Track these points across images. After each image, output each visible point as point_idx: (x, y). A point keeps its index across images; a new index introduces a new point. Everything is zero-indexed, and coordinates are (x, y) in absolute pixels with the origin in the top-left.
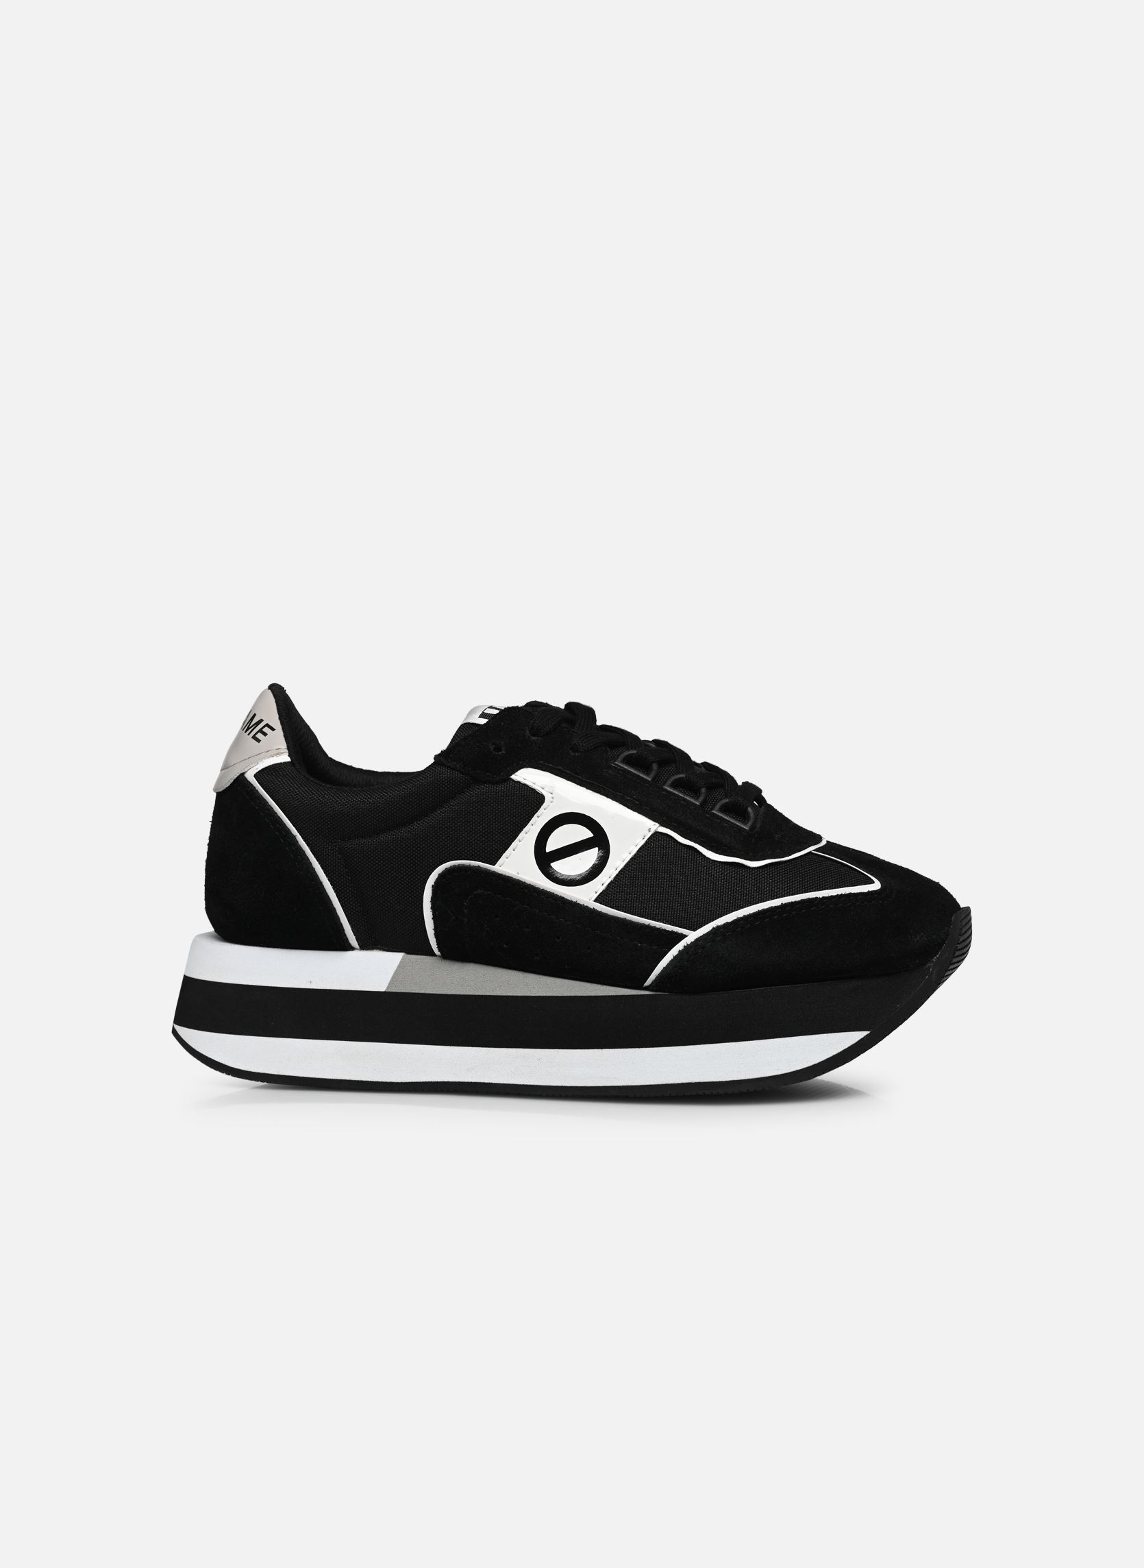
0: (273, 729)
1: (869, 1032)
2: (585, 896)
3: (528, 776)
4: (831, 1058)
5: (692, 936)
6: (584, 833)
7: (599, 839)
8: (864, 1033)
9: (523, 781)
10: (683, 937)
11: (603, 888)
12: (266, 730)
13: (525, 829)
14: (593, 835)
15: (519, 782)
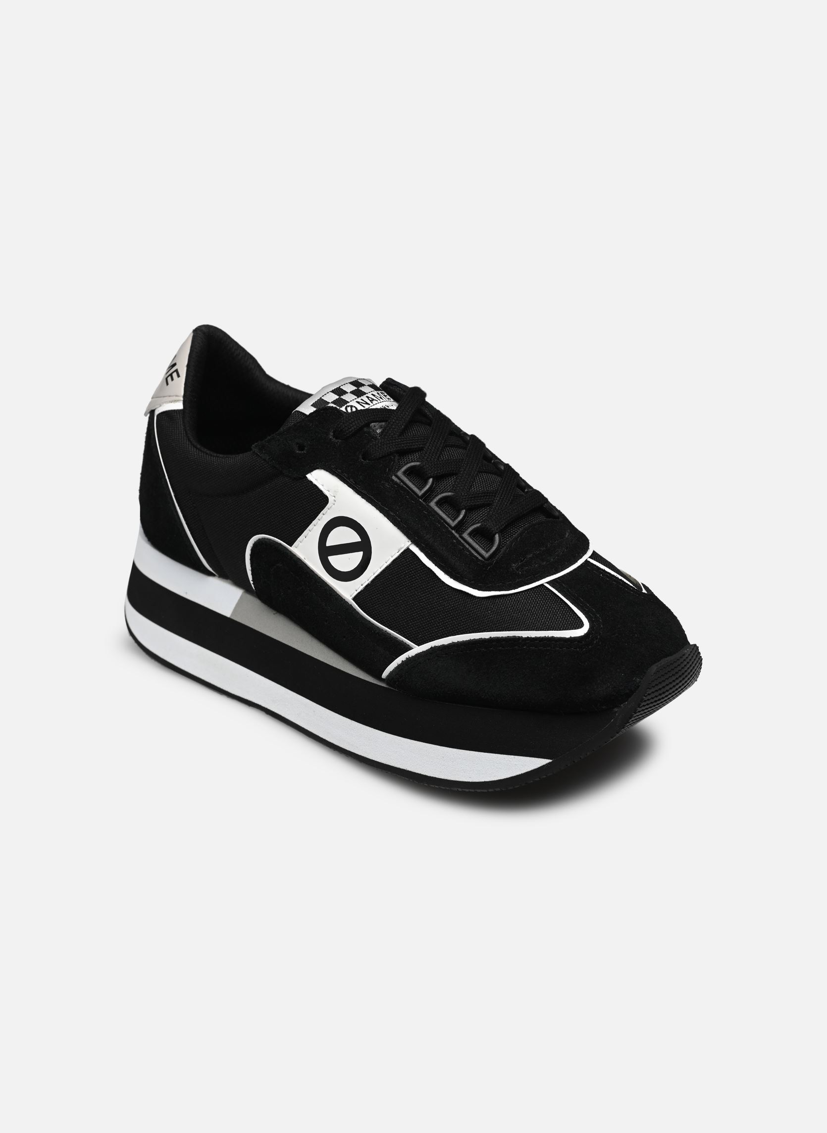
0: (179, 376)
1: (551, 761)
2: (348, 591)
3: (320, 478)
4: (515, 776)
5: (416, 650)
6: (355, 538)
7: (364, 546)
8: (547, 761)
9: (315, 482)
10: (410, 648)
11: (362, 588)
12: (175, 375)
13: (314, 522)
14: (360, 540)
15: (311, 482)
